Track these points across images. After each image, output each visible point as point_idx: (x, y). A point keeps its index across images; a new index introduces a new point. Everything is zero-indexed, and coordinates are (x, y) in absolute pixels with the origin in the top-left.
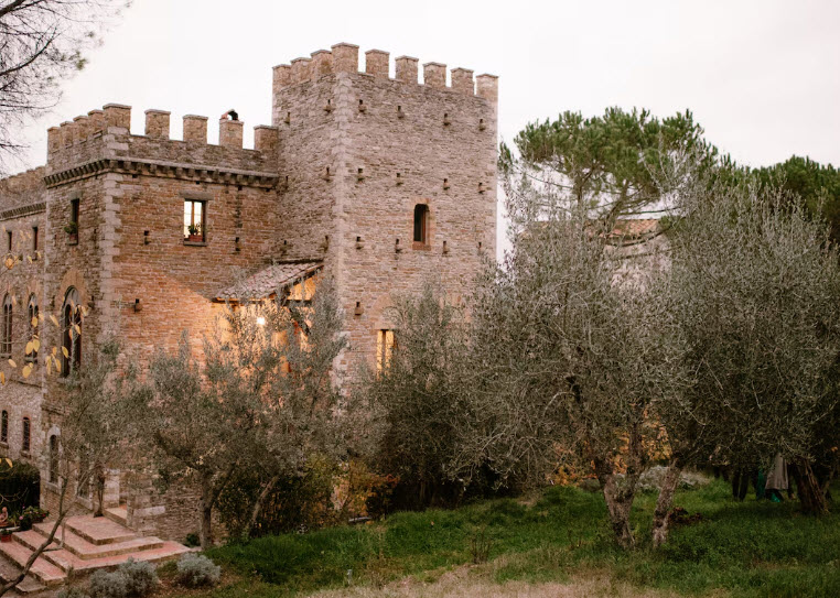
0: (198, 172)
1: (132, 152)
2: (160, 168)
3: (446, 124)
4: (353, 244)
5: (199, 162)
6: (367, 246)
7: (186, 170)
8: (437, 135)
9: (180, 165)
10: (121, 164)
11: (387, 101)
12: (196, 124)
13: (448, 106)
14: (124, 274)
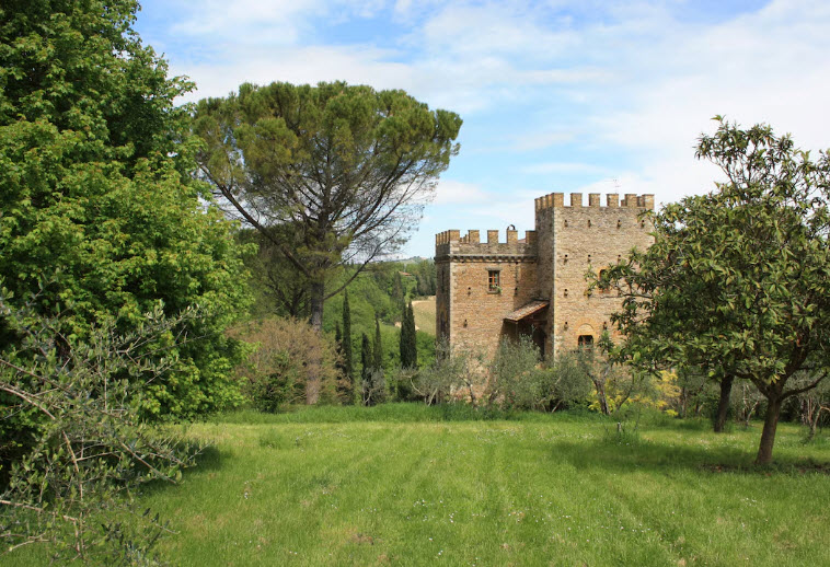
0: (494, 258)
1: (461, 251)
2: (475, 257)
3: (619, 226)
4: (563, 293)
5: (495, 252)
6: (570, 293)
7: (488, 258)
8: (613, 232)
9: (484, 255)
10: (456, 257)
11: (581, 219)
12: (492, 234)
13: (620, 216)
14: (460, 307)
